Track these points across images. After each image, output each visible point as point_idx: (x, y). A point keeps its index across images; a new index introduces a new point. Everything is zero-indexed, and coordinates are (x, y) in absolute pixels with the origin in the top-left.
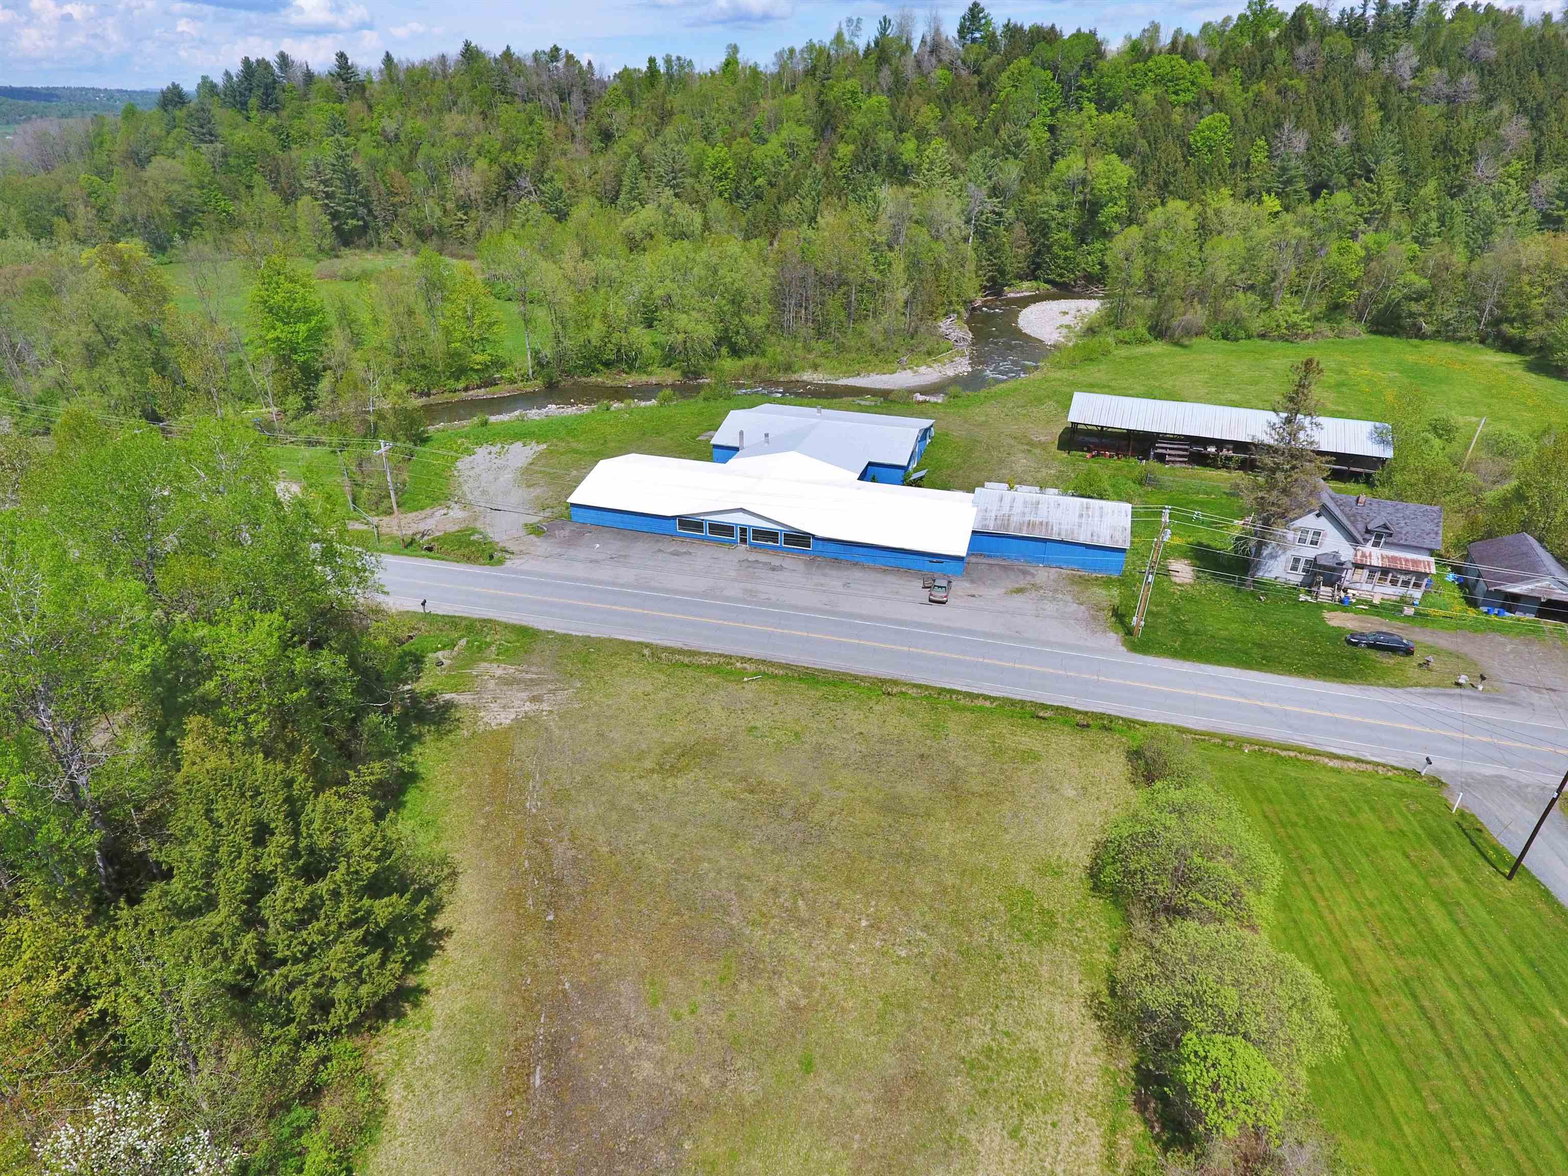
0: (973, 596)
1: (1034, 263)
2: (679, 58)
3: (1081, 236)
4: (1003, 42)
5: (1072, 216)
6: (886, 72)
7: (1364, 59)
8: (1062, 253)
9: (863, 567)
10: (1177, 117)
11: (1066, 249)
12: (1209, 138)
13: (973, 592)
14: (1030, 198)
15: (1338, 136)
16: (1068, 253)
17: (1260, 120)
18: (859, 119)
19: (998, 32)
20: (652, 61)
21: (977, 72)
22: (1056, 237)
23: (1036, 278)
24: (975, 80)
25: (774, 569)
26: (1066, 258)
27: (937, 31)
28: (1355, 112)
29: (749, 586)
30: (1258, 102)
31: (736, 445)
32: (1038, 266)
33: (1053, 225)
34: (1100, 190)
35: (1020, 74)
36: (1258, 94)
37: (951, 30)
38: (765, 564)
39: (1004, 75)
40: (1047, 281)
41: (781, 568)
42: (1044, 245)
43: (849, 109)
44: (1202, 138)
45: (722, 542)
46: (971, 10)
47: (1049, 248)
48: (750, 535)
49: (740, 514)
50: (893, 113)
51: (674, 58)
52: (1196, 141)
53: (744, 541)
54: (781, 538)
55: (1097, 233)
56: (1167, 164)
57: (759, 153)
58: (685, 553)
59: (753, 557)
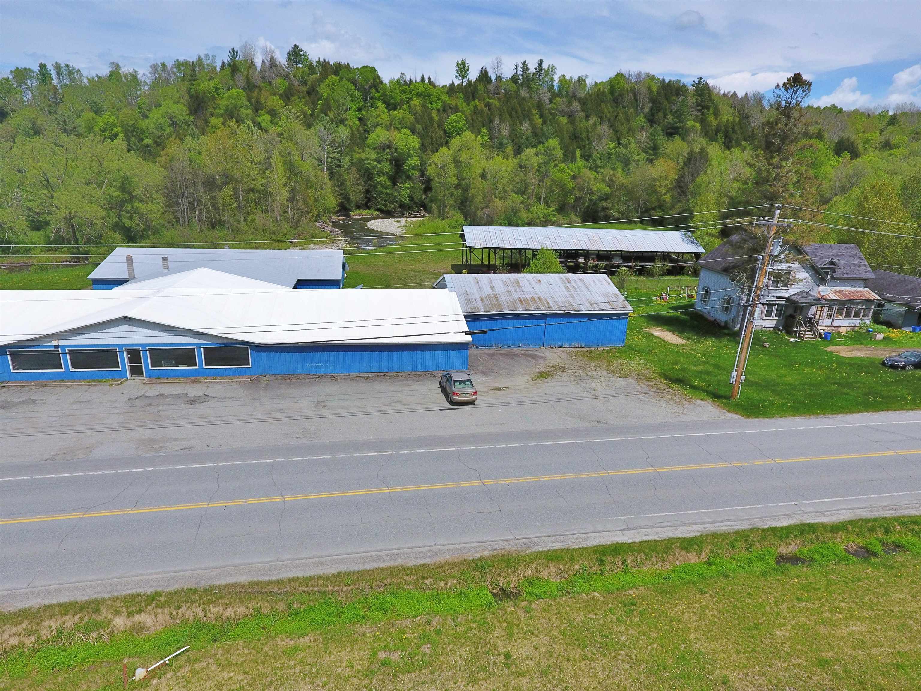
0: (499, 389)
1: (366, 198)
2: (67, 66)
3: (394, 180)
4: (318, 70)
5: (386, 167)
6: (239, 77)
7: (524, 92)
8: (384, 191)
9: (334, 378)
10: (434, 114)
11: (386, 188)
12: (456, 127)
13: (497, 385)
14: (357, 156)
15: (523, 128)
16: (389, 191)
17: (480, 119)
18: (223, 103)
19: (315, 64)
20: (43, 66)
21: (304, 83)
22: (378, 180)
23: (368, 208)
24: (304, 89)
25: (193, 401)
26: (387, 194)
27: (272, 60)
28: (527, 116)
29: (148, 433)
30: (476, 110)
31: (126, 276)
32: (369, 200)
33: (375, 172)
34: (402, 149)
35: (333, 84)
36: (476, 107)
37: (282, 59)
38: (179, 396)
39: (323, 86)
40: (377, 210)
41: (206, 398)
42: (371, 186)
43: (214, 98)
44: (453, 127)
45: (98, 380)
46: (293, 48)
47: (375, 187)
48: (146, 360)
49: (125, 328)
50: (249, 100)
51: (62, 65)
52: (449, 129)
53: (136, 371)
54: (200, 356)
55: (404, 177)
56: (436, 140)
57: (143, 124)
58: (24, 403)
59: (154, 391)
